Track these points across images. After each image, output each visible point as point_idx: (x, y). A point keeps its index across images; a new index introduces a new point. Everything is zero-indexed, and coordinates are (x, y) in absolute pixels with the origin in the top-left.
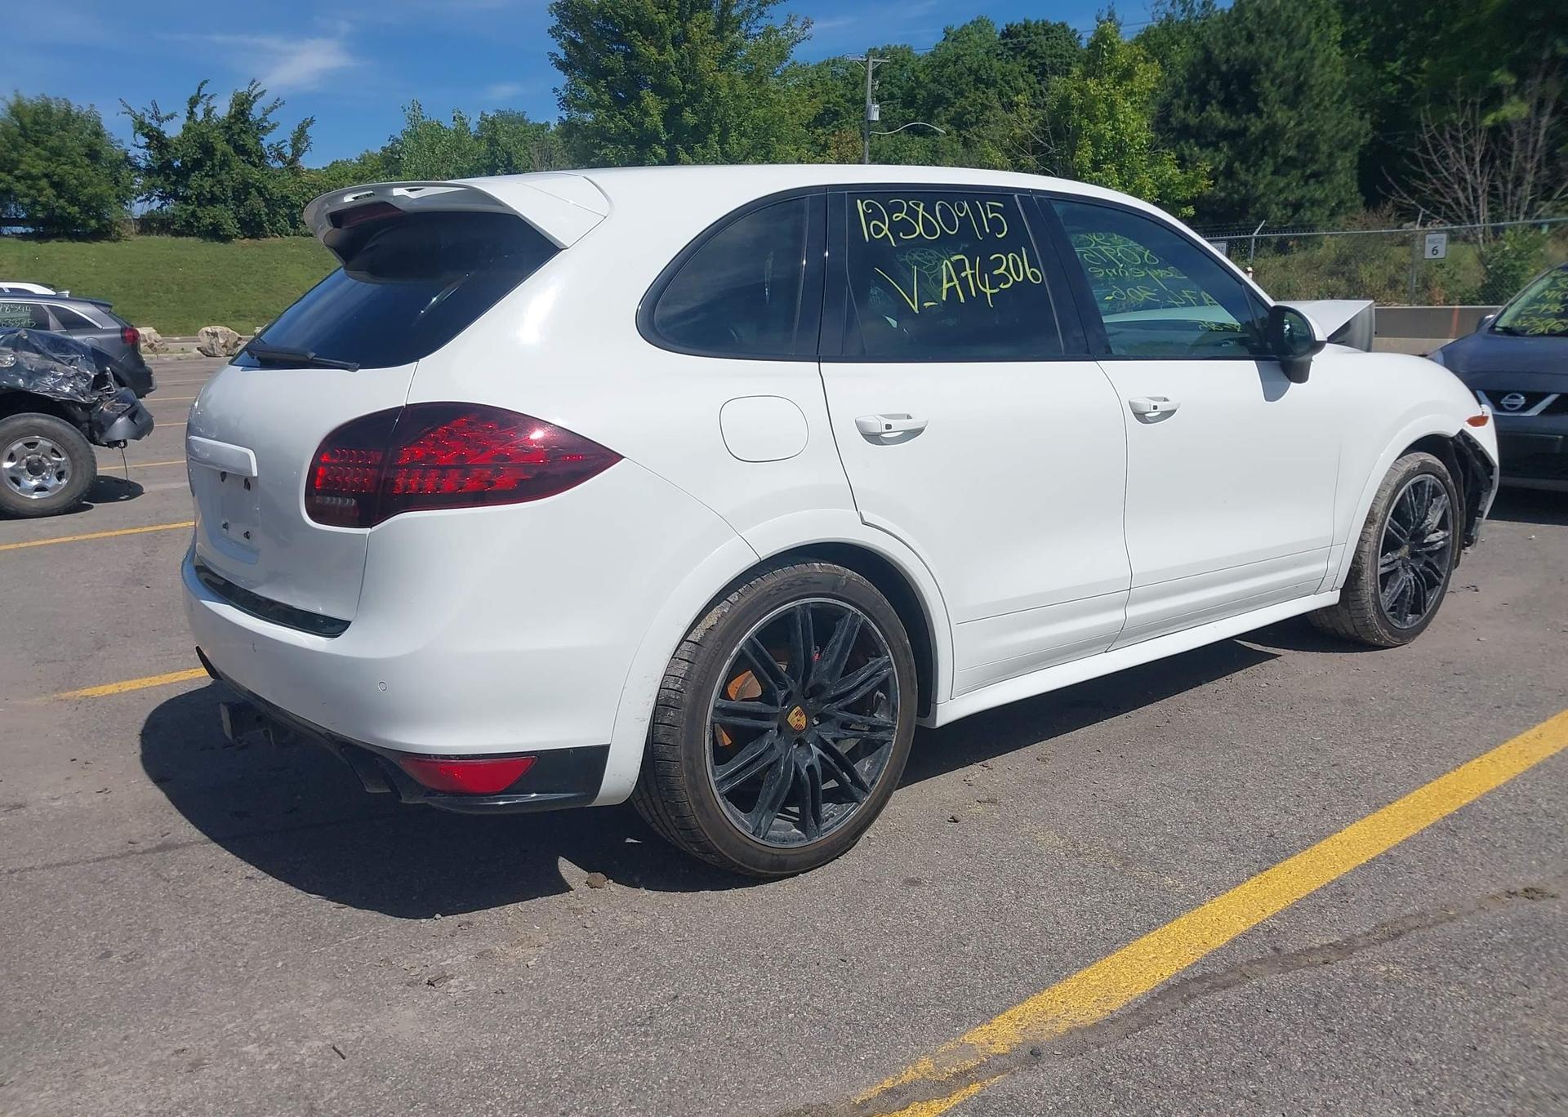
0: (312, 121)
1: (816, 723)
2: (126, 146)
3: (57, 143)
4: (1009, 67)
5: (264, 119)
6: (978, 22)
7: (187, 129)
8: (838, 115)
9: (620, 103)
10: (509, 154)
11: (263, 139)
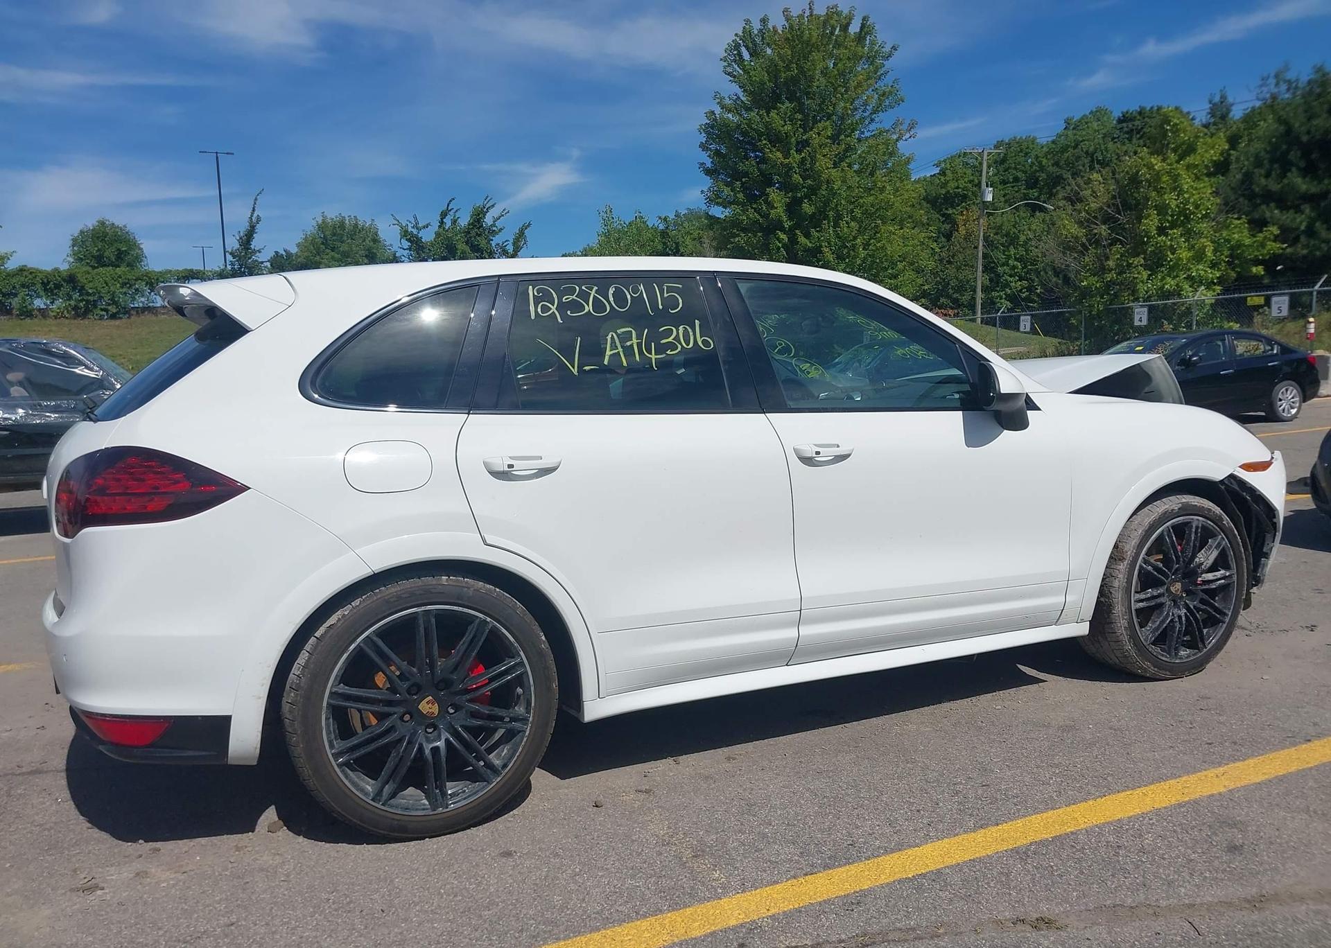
0: (529, 225)
1: (452, 711)
2: (395, 248)
3: (347, 249)
4: (1125, 148)
5: (494, 225)
6: (1097, 111)
7: (438, 235)
8: (966, 198)
9: (752, 199)
10: (677, 244)
11: (492, 240)
